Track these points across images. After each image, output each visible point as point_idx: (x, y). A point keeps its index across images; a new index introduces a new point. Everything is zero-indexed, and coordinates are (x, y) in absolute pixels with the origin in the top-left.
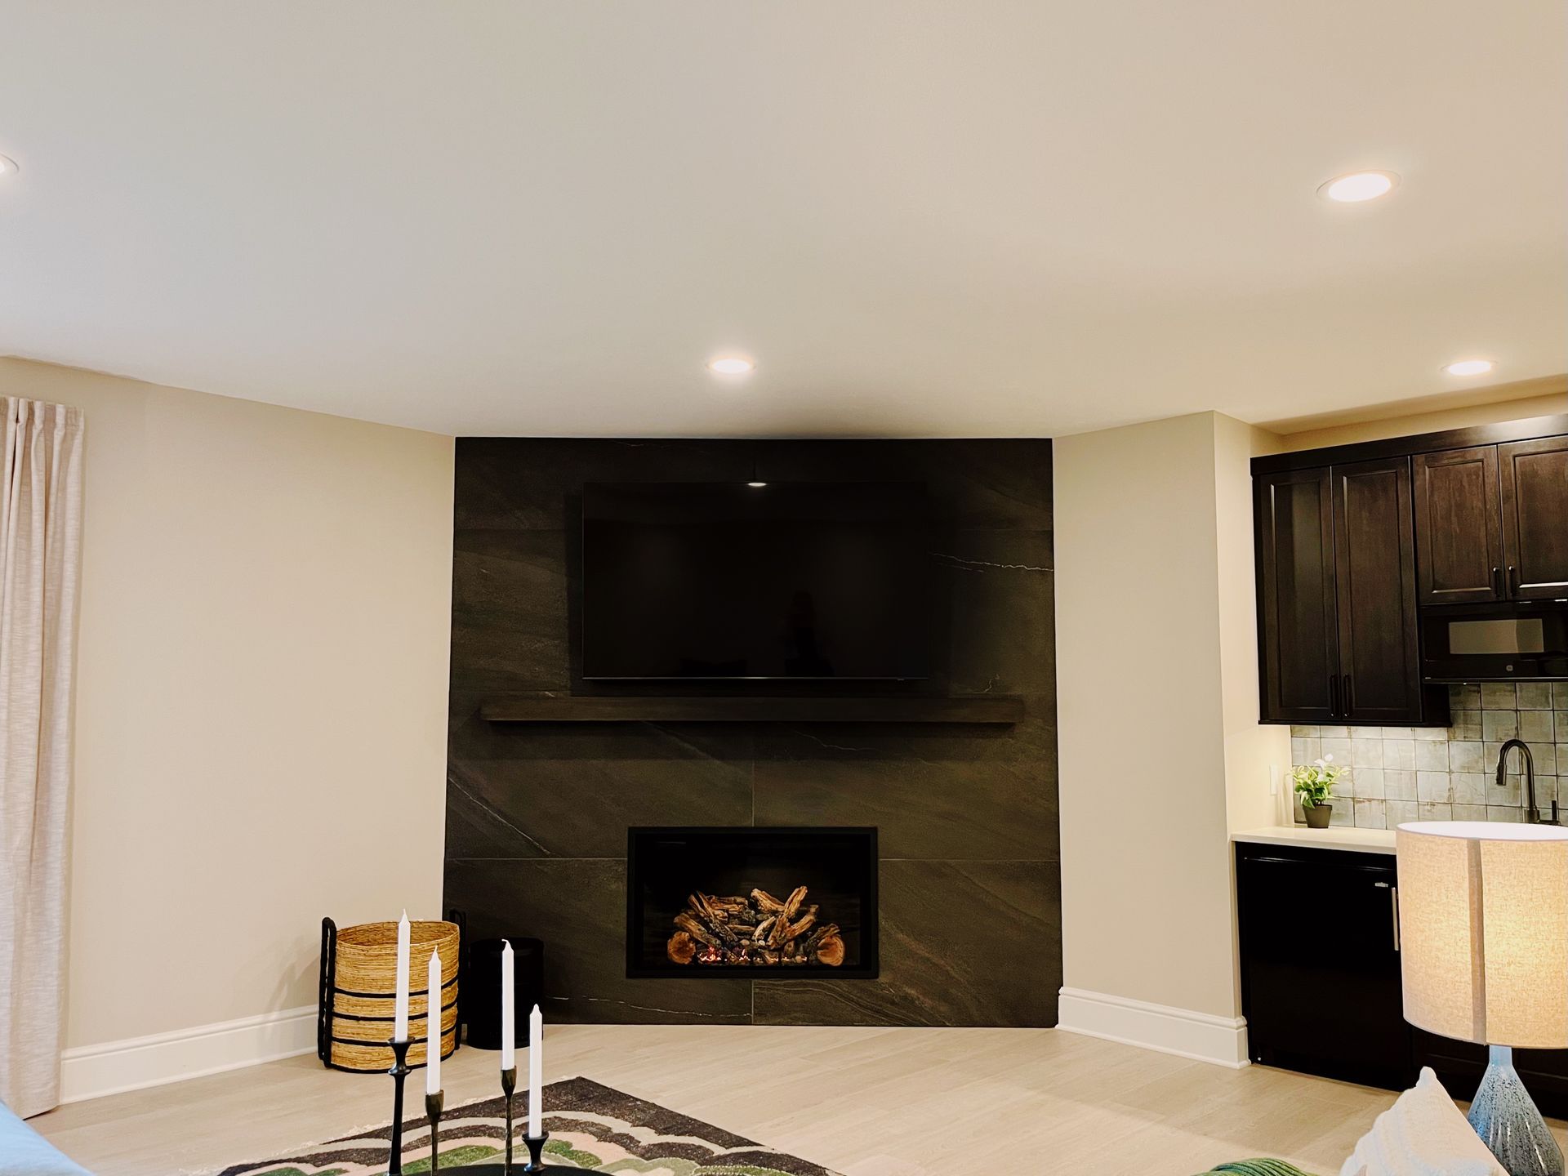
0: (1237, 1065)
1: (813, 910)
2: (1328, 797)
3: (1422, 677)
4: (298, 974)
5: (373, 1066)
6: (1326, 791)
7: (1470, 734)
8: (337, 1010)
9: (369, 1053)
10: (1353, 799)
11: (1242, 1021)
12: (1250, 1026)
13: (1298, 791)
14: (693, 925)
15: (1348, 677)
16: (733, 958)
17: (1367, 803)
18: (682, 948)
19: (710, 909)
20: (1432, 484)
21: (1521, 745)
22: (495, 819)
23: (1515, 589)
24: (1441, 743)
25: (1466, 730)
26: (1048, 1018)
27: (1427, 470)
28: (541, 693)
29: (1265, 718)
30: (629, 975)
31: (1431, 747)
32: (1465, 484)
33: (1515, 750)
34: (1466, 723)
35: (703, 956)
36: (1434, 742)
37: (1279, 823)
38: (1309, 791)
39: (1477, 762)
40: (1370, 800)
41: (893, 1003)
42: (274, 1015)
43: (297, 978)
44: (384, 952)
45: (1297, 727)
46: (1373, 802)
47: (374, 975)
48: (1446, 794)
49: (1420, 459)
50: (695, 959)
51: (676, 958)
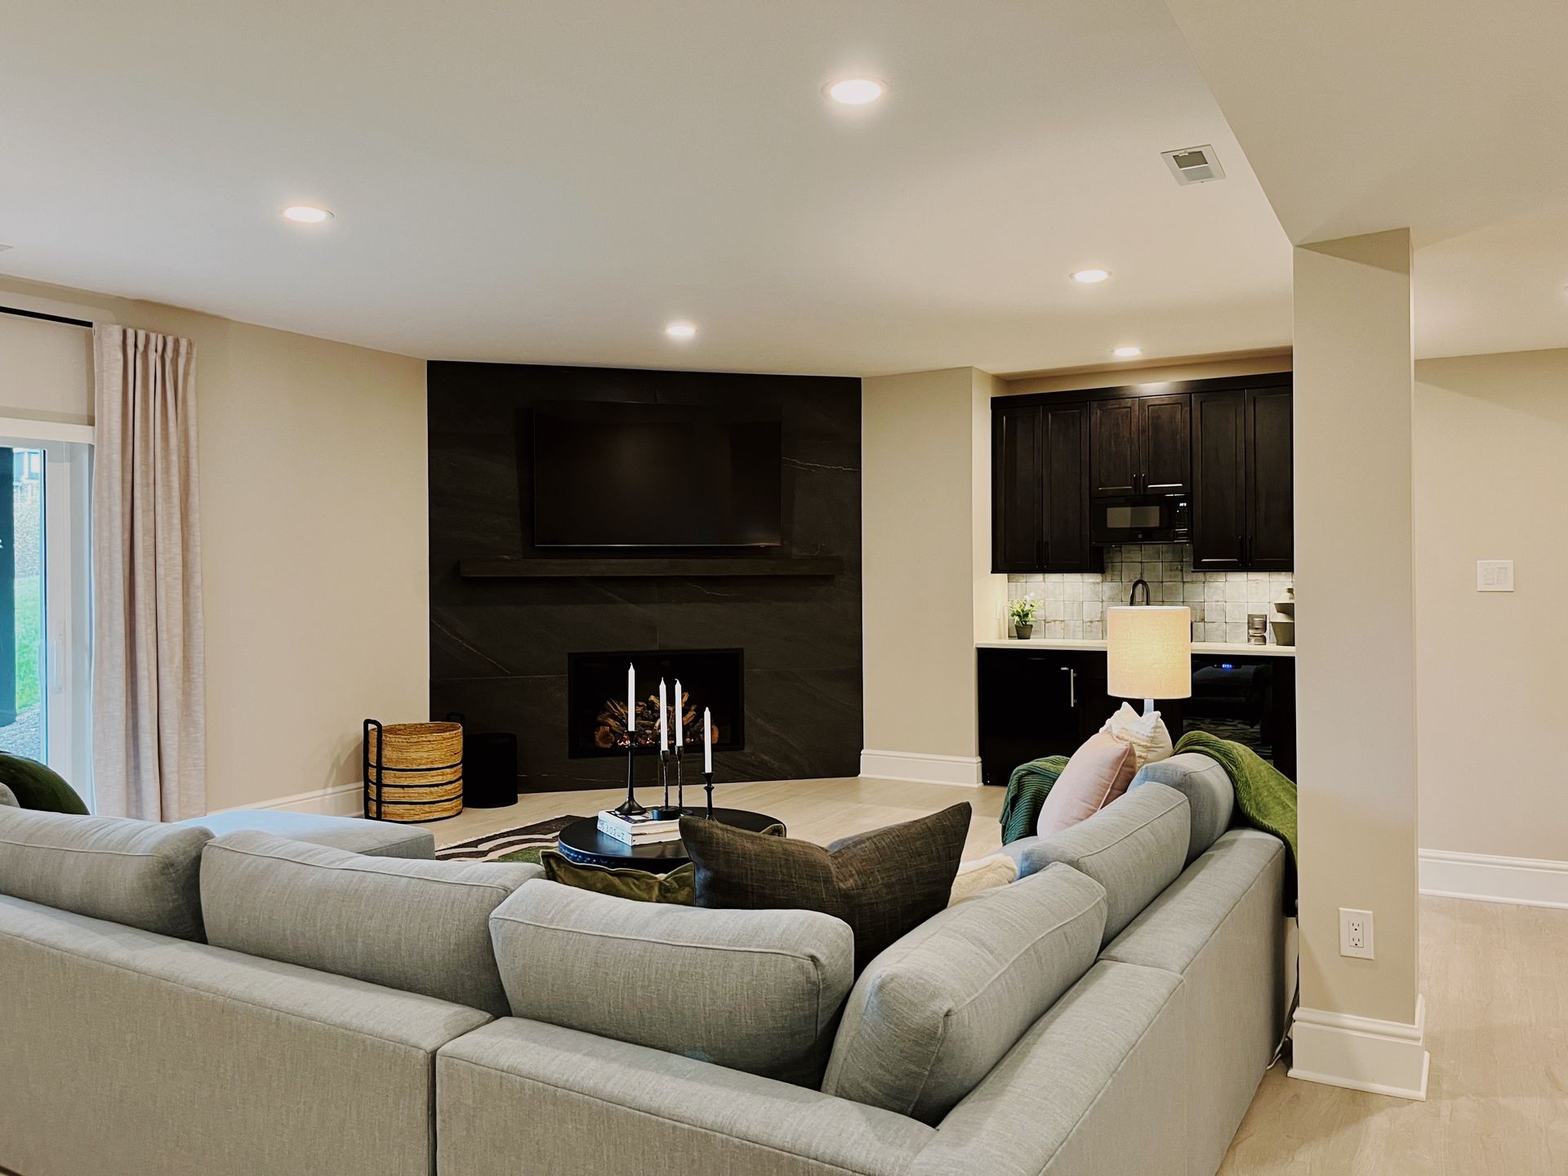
0: (976, 786)
1: (693, 708)
2: (1031, 619)
3: (1090, 542)
4: (342, 761)
5: (417, 818)
6: (1030, 616)
7: (1114, 577)
8: (385, 781)
9: (413, 810)
10: (1045, 621)
11: (979, 759)
12: (983, 762)
13: (1013, 616)
14: (611, 721)
15: (1047, 542)
16: (643, 742)
17: (1053, 623)
18: (605, 737)
19: (622, 710)
20: (1101, 420)
21: (1144, 583)
22: (468, 649)
23: (1145, 486)
24: (1098, 583)
25: (1113, 575)
26: (854, 770)
27: (1099, 411)
28: (501, 557)
29: (994, 571)
30: (571, 757)
31: (1092, 586)
32: (1120, 421)
33: (1140, 585)
34: (1113, 571)
35: (620, 742)
36: (1094, 583)
37: (1000, 638)
38: (1019, 616)
39: (1118, 594)
40: (1054, 621)
41: (754, 766)
42: (330, 790)
43: (341, 764)
44: (421, 739)
45: (1012, 575)
46: (1057, 622)
47: (414, 756)
48: (1099, 615)
49: (1095, 404)
50: (615, 744)
51: (601, 744)
